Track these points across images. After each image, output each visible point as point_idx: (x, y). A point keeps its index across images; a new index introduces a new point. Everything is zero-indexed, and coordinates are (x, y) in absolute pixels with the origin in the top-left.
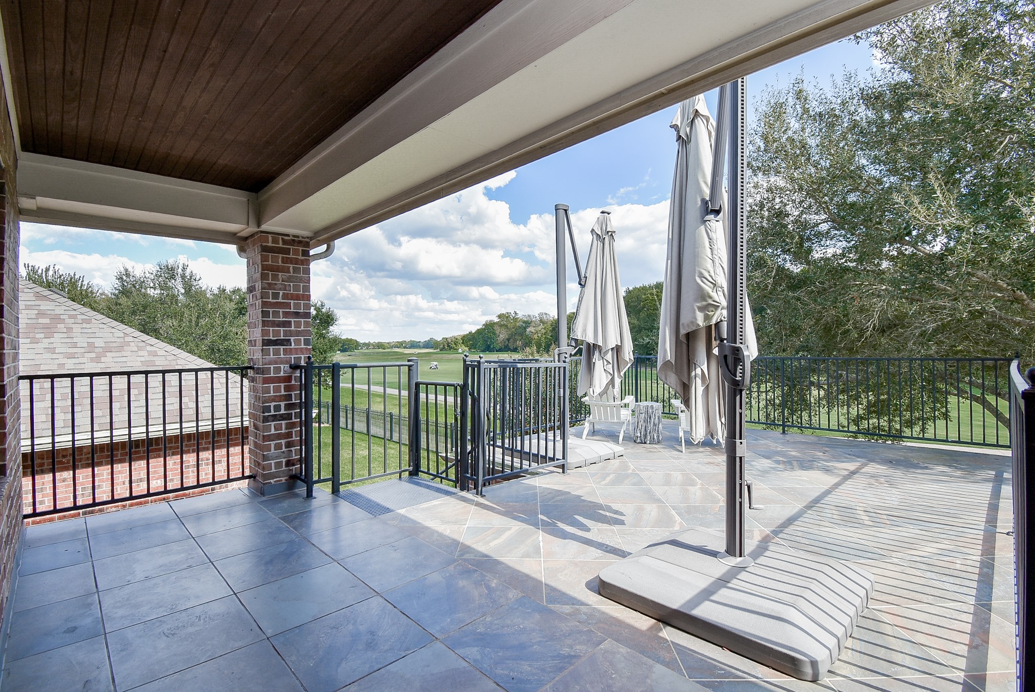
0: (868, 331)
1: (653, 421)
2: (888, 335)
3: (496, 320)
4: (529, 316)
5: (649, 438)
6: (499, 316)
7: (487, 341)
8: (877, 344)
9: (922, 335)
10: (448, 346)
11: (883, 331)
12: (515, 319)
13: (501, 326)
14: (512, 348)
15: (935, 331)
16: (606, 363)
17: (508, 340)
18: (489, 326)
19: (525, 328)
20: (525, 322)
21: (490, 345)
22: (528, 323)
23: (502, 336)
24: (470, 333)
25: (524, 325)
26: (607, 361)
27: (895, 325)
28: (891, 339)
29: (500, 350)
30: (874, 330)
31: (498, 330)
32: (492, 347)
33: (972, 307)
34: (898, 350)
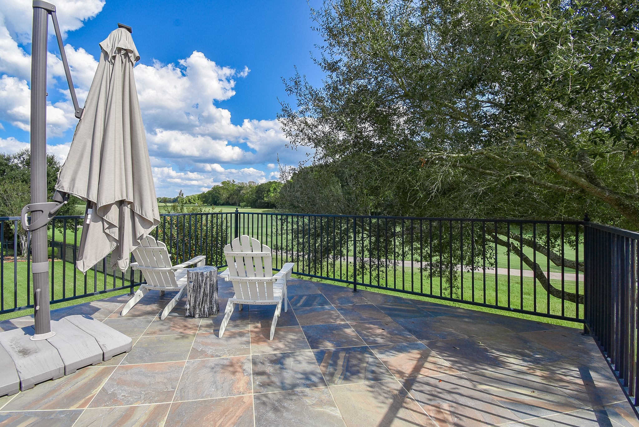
0: (433, 192)
1: (202, 290)
2: (448, 197)
3: (221, 185)
4: (243, 183)
5: (198, 311)
6: (223, 183)
7: (214, 199)
8: (440, 203)
9: (474, 196)
10: (189, 201)
11: (444, 194)
12: (233, 185)
13: (224, 189)
14: (231, 203)
15: (485, 193)
16: (106, 226)
17: (229, 198)
18: (216, 189)
19: (240, 191)
20: (239, 187)
21: (217, 201)
22: (241, 188)
23: (225, 195)
24: (203, 193)
25: (239, 189)
26: (108, 223)
27: (453, 189)
28: (450, 200)
29: (223, 205)
30: (438, 192)
31: (222, 192)
32: (218, 202)
33: (514, 174)
34: (456, 209)
